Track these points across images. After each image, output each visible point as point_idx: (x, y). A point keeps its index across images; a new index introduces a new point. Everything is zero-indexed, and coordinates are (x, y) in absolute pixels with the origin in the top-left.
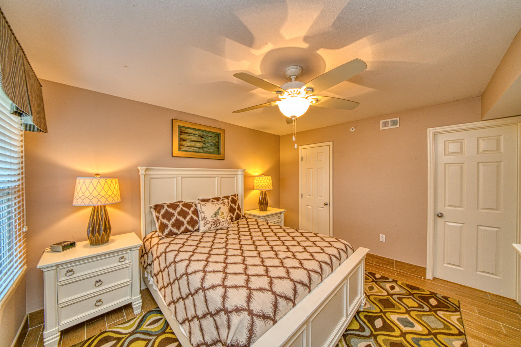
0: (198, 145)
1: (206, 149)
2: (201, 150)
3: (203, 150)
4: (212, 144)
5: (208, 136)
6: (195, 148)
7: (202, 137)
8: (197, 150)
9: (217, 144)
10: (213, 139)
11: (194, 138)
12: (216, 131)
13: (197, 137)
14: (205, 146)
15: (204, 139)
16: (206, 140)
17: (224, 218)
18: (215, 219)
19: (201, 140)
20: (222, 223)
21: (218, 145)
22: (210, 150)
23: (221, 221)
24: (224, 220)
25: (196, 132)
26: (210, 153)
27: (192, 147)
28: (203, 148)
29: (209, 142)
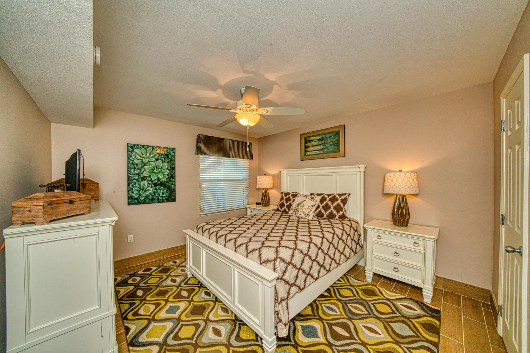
0: (319, 148)
1: (325, 150)
2: (321, 152)
3: (323, 151)
4: (332, 144)
5: (327, 137)
6: (316, 151)
7: (321, 140)
8: (318, 152)
9: (336, 142)
10: (333, 138)
11: (316, 143)
12: (334, 130)
13: (318, 142)
14: (325, 147)
15: (324, 142)
16: (325, 142)
17: (302, 210)
18: (297, 208)
19: (321, 143)
20: (300, 213)
21: (338, 143)
22: (329, 150)
23: (300, 210)
24: (302, 211)
25: (318, 138)
26: (330, 152)
27: (314, 151)
28: (323, 149)
29: (329, 142)
